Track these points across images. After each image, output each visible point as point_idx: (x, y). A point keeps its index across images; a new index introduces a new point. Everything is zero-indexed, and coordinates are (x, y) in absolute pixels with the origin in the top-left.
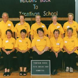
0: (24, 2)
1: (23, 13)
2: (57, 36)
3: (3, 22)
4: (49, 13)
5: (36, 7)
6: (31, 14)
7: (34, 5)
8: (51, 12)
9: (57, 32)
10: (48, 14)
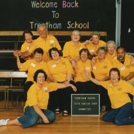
0: (37, 7)
1: (35, 24)
2: (84, 59)
3: (42, 40)
4: (76, 25)
5: (55, 15)
6: (48, 25)
7: (54, 12)
8: (78, 23)
9: (85, 52)
10: (74, 26)
